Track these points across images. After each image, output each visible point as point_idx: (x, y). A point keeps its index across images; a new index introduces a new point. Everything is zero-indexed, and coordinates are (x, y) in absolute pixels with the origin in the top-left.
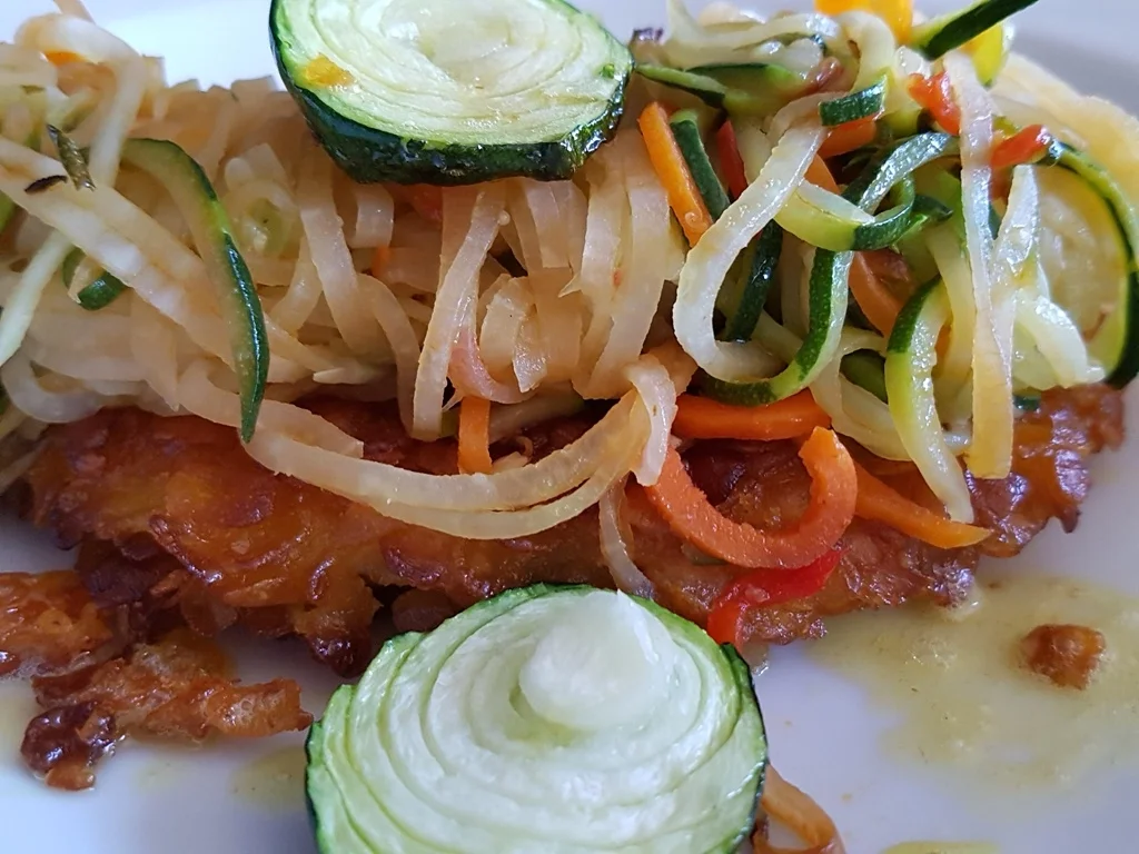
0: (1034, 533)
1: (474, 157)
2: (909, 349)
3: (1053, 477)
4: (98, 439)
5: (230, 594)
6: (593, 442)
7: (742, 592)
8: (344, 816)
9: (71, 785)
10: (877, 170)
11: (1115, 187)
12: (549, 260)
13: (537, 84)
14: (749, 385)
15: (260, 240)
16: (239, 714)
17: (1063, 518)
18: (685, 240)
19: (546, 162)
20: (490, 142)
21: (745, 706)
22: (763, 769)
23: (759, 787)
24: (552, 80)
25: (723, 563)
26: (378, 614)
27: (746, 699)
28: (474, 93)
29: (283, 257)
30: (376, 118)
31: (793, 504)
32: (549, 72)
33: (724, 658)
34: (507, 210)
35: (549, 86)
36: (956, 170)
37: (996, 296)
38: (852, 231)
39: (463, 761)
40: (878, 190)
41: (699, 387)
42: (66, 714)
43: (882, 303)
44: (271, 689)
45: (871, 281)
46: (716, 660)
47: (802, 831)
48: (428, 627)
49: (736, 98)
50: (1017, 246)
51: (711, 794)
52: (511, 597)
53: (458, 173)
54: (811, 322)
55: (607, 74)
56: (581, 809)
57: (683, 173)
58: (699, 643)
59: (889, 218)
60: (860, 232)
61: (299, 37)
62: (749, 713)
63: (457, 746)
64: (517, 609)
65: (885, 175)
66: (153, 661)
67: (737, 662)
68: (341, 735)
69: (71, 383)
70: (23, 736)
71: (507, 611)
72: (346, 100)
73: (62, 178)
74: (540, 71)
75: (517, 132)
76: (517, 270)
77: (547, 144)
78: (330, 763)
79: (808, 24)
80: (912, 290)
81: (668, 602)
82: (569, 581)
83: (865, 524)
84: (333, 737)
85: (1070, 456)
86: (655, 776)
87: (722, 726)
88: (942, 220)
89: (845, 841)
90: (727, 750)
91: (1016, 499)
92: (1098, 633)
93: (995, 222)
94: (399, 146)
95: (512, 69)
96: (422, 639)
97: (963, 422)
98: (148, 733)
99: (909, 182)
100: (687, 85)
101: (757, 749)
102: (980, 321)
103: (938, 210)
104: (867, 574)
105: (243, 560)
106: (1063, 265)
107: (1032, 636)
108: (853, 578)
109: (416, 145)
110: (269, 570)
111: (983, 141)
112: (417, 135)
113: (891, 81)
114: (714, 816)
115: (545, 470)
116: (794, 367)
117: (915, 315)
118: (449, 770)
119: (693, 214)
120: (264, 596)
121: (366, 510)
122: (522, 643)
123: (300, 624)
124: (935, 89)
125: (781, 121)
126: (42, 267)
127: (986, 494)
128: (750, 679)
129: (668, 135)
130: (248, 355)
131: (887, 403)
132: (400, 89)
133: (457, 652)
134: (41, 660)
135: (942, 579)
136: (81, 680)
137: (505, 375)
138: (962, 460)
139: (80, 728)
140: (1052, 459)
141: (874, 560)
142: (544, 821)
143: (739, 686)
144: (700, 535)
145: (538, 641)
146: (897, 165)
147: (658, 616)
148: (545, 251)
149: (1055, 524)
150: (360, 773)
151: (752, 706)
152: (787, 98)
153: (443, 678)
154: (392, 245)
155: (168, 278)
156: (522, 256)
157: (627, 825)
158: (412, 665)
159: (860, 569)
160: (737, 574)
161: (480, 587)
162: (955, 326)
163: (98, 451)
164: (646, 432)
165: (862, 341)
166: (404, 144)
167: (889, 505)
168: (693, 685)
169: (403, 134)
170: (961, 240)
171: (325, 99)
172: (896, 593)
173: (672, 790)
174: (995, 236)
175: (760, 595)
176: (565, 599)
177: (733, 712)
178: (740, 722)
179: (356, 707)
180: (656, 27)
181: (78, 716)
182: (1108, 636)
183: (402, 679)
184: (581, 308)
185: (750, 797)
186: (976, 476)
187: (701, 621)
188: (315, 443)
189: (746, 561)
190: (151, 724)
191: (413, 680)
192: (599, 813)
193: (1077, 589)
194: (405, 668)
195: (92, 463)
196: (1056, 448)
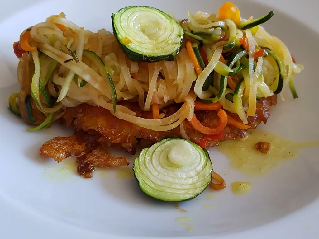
0: (258, 124)
1: (157, 59)
2: (238, 94)
3: (262, 114)
4: (81, 110)
5: (113, 141)
6: (179, 113)
7: (206, 139)
8: (143, 181)
9: (88, 177)
10: (233, 59)
11: (278, 58)
12: (170, 77)
13: (166, 40)
14: (208, 100)
15: (113, 72)
16: (116, 163)
17: (264, 121)
18: (197, 74)
19: (170, 58)
20: (159, 55)
21: (208, 160)
22: (212, 171)
23: (212, 174)
24: (169, 38)
25: (203, 134)
26: (137, 143)
27: (208, 159)
28: (155, 42)
29: (117, 75)
30: (138, 51)
31: (215, 121)
32: (168, 36)
33: (204, 152)
34: (161, 66)
35: (169, 40)
36: (248, 58)
37: (254, 83)
38: (228, 73)
39: (161, 171)
40: (233, 63)
41: (198, 100)
42: (84, 164)
43: (233, 84)
44: (121, 158)
45: (231, 80)
46: (202, 152)
47: (218, 181)
48: (149, 146)
49: (205, 41)
50: (258, 73)
51: (204, 176)
52: (164, 141)
53: (153, 61)
54: (220, 89)
55: (180, 36)
56: (183, 179)
57: (196, 60)
58: (199, 149)
59: (235, 69)
60: (230, 73)
61: (120, 31)
62: (209, 161)
63: (159, 168)
64: (165, 143)
65: (234, 60)
66: (96, 153)
67: (206, 152)
68: (138, 167)
69: (74, 100)
70: (77, 169)
71: (163, 143)
72: (131, 47)
73: (72, 60)
74: (166, 36)
75: (164, 52)
76: (164, 78)
77: (170, 55)
78: (138, 172)
79: (219, 24)
80: (238, 82)
81: (192, 141)
82: (174, 137)
83: (229, 125)
84: (137, 167)
85: (266, 109)
86: (194, 173)
87: (204, 164)
88: (244, 68)
89: (225, 182)
90: (206, 168)
91: (255, 119)
92: (269, 144)
93: (254, 68)
94: (142, 57)
95: (161, 36)
96: (148, 149)
97: (247, 105)
98: (99, 166)
99: (239, 61)
100: (195, 38)
101: (211, 168)
102: (251, 88)
103: (244, 66)
104: (228, 134)
105: (114, 135)
106: (267, 73)
107: (257, 144)
108: (226, 135)
109: (146, 56)
110: (119, 137)
111: (253, 52)
112: (146, 54)
113: (236, 39)
114: (205, 179)
115: (171, 118)
116: (216, 97)
117: (239, 87)
118: (159, 173)
119: (198, 69)
120: (119, 141)
121: (136, 125)
122: (167, 149)
123: (124, 145)
124: (244, 41)
125: (214, 47)
126: (70, 78)
127: (250, 118)
128: (209, 155)
129: (192, 51)
130: (114, 97)
131: (233, 102)
132: (140, 43)
133: (155, 151)
134: (75, 154)
135: (241, 133)
136: (84, 157)
137: (162, 99)
138: (246, 112)
139: (88, 167)
140: (263, 110)
141: (229, 131)
142: (177, 181)
143: (207, 156)
144: (199, 129)
145: (170, 149)
146: (237, 57)
147: (191, 144)
148: (169, 75)
149: (262, 122)
150: (143, 173)
151: (209, 160)
152: (215, 42)
153: (154, 156)
154: (138, 72)
155: (96, 81)
156: (164, 76)
157: (190, 181)
158: (147, 154)
159: (227, 134)
160: (205, 135)
161: (158, 139)
162: (246, 88)
163: (81, 113)
164: (189, 111)
165: (229, 91)
166: (143, 56)
167: (233, 122)
168: (199, 157)
169: (143, 54)
170: (248, 72)
171: (128, 47)
172: (233, 138)
173: (197, 175)
174: (254, 71)
175: (210, 139)
176: (174, 141)
177: (206, 161)
178: (208, 163)
179: (139, 162)
180: (186, 19)
181: (87, 165)
182: (271, 144)
183: (146, 156)
184: (177, 86)
185: (211, 176)
186: (249, 115)
187: (199, 144)
188: (126, 113)
189: (207, 134)
190: (100, 165)
191: (148, 157)
192: (186, 179)
193: (266, 134)
194: (146, 154)
195: (81, 115)
196: (264, 108)
